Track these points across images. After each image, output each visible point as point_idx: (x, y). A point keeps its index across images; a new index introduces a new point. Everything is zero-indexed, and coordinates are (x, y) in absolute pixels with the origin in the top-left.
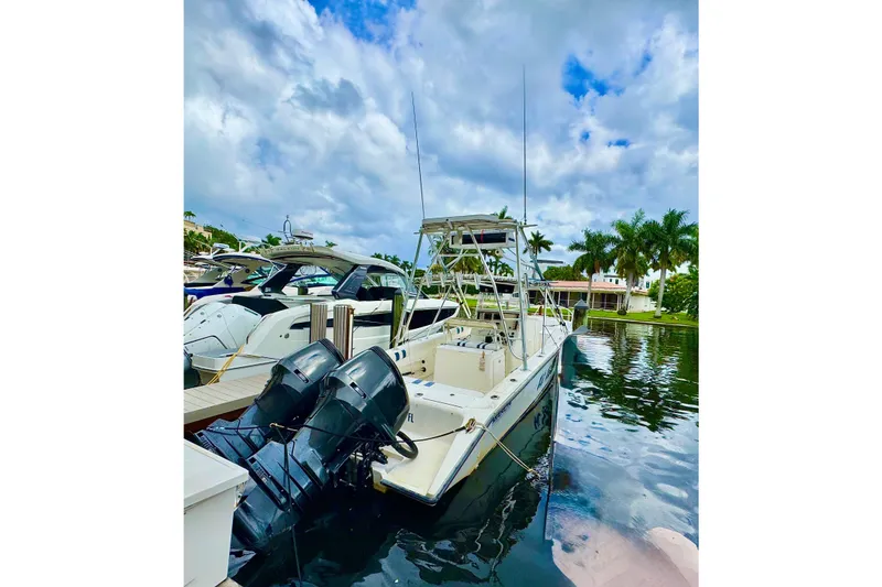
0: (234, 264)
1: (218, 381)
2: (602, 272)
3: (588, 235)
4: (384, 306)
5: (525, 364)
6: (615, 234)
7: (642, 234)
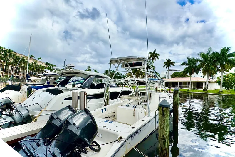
0: (51, 77)
1: (36, 121)
2: (195, 74)
3: (189, 59)
4: (101, 91)
5: (149, 114)
6: (200, 58)
7: (212, 58)
